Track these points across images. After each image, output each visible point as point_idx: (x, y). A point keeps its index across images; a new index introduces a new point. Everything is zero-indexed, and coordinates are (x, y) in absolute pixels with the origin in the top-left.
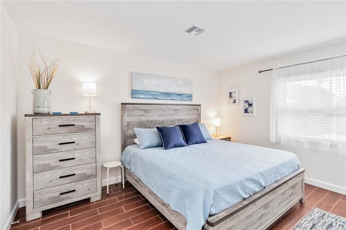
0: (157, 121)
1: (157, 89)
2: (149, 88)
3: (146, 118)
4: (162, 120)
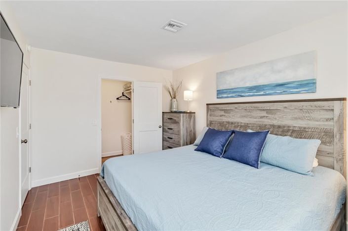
0: (238, 123)
1: (242, 85)
2: (233, 86)
4: (245, 123)
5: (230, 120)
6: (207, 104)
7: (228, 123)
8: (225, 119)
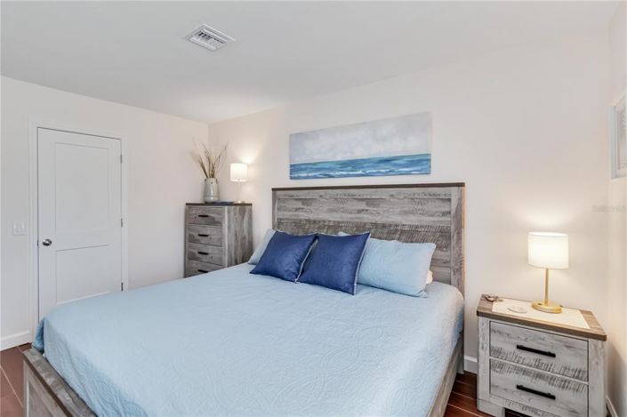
0: (324, 221)
3: (305, 214)
4: (334, 222)
5: (312, 216)
6: (273, 190)
7: (309, 221)
8: (303, 215)
